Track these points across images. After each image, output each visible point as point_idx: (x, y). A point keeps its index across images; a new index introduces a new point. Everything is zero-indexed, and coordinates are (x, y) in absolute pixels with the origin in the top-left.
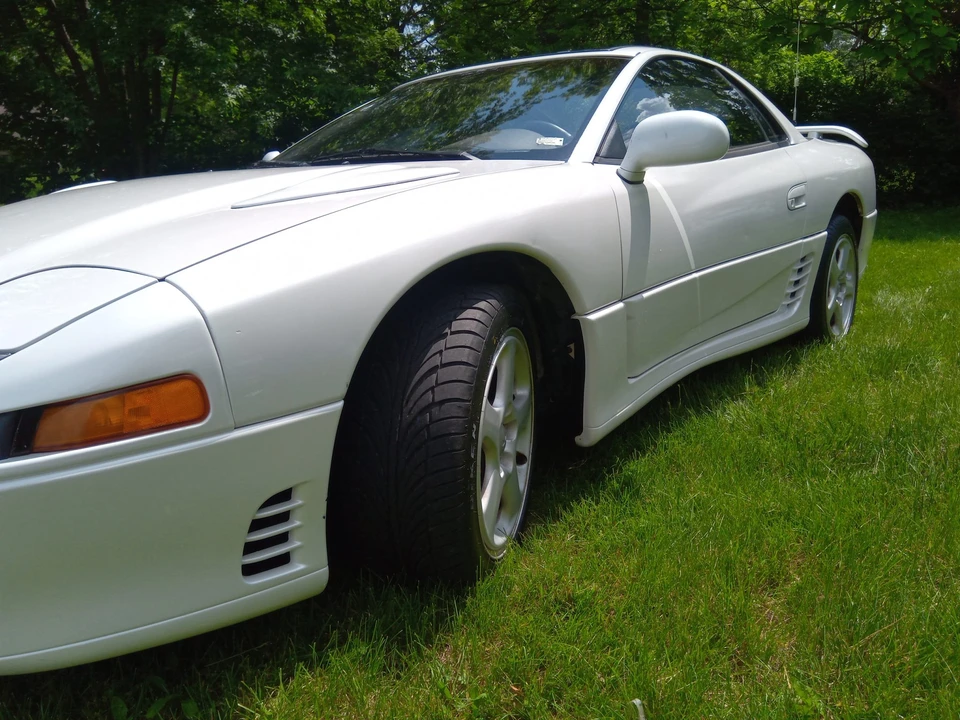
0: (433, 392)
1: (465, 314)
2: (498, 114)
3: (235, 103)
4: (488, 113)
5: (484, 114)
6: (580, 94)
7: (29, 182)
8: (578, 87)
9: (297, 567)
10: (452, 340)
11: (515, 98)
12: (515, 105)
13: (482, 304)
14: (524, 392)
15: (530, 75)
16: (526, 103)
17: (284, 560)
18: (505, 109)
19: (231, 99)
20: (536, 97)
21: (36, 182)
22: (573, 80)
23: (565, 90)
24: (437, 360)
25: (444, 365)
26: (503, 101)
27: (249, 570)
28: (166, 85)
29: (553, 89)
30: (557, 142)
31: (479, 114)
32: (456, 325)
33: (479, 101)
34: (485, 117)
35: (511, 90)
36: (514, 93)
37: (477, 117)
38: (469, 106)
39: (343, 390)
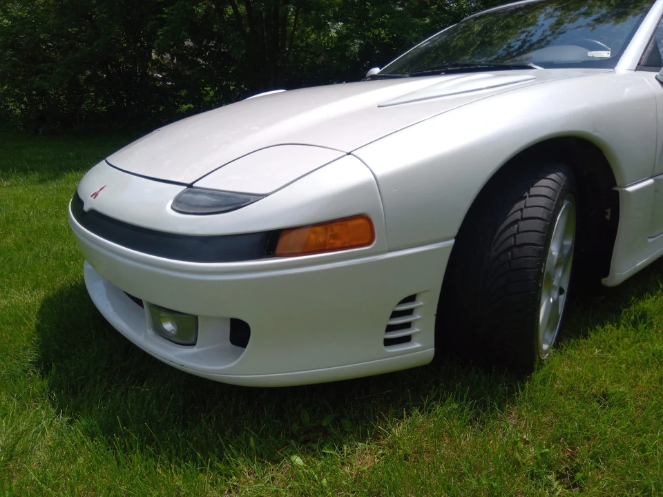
0: (515, 238)
1: (540, 183)
2: (528, 44)
3: (335, 35)
4: (519, 43)
5: (516, 45)
6: (608, 22)
7: (206, 90)
8: (604, 16)
9: (416, 345)
10: (530, 201)
11: (543, 28)
12: (542, 35)
13: (553, 176)
14: (568, 243)
15: (556, 10)
16: (553, 33)
17: (407, 339)
18: (535, 39)
19: (333, 33)
20: (562, 27)
21: (210, 90)
22: (596, 9)
23: (590, 20)
24: (518, 215)
25: (523, 219)
26: (533, 32)
27: (388, 342)
28: (289, 25)
29: (576, 20)
30: (606, 54)
31: (512, 45)
32: (533, 191)
33: (511, 34)
34: (516, 47)
35: (540, 23)
36: (543, 25)
37: (510, 47)
38: (504, 39)
39: (455, 231)
